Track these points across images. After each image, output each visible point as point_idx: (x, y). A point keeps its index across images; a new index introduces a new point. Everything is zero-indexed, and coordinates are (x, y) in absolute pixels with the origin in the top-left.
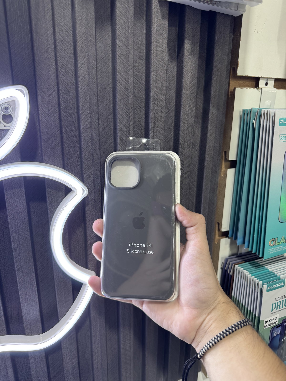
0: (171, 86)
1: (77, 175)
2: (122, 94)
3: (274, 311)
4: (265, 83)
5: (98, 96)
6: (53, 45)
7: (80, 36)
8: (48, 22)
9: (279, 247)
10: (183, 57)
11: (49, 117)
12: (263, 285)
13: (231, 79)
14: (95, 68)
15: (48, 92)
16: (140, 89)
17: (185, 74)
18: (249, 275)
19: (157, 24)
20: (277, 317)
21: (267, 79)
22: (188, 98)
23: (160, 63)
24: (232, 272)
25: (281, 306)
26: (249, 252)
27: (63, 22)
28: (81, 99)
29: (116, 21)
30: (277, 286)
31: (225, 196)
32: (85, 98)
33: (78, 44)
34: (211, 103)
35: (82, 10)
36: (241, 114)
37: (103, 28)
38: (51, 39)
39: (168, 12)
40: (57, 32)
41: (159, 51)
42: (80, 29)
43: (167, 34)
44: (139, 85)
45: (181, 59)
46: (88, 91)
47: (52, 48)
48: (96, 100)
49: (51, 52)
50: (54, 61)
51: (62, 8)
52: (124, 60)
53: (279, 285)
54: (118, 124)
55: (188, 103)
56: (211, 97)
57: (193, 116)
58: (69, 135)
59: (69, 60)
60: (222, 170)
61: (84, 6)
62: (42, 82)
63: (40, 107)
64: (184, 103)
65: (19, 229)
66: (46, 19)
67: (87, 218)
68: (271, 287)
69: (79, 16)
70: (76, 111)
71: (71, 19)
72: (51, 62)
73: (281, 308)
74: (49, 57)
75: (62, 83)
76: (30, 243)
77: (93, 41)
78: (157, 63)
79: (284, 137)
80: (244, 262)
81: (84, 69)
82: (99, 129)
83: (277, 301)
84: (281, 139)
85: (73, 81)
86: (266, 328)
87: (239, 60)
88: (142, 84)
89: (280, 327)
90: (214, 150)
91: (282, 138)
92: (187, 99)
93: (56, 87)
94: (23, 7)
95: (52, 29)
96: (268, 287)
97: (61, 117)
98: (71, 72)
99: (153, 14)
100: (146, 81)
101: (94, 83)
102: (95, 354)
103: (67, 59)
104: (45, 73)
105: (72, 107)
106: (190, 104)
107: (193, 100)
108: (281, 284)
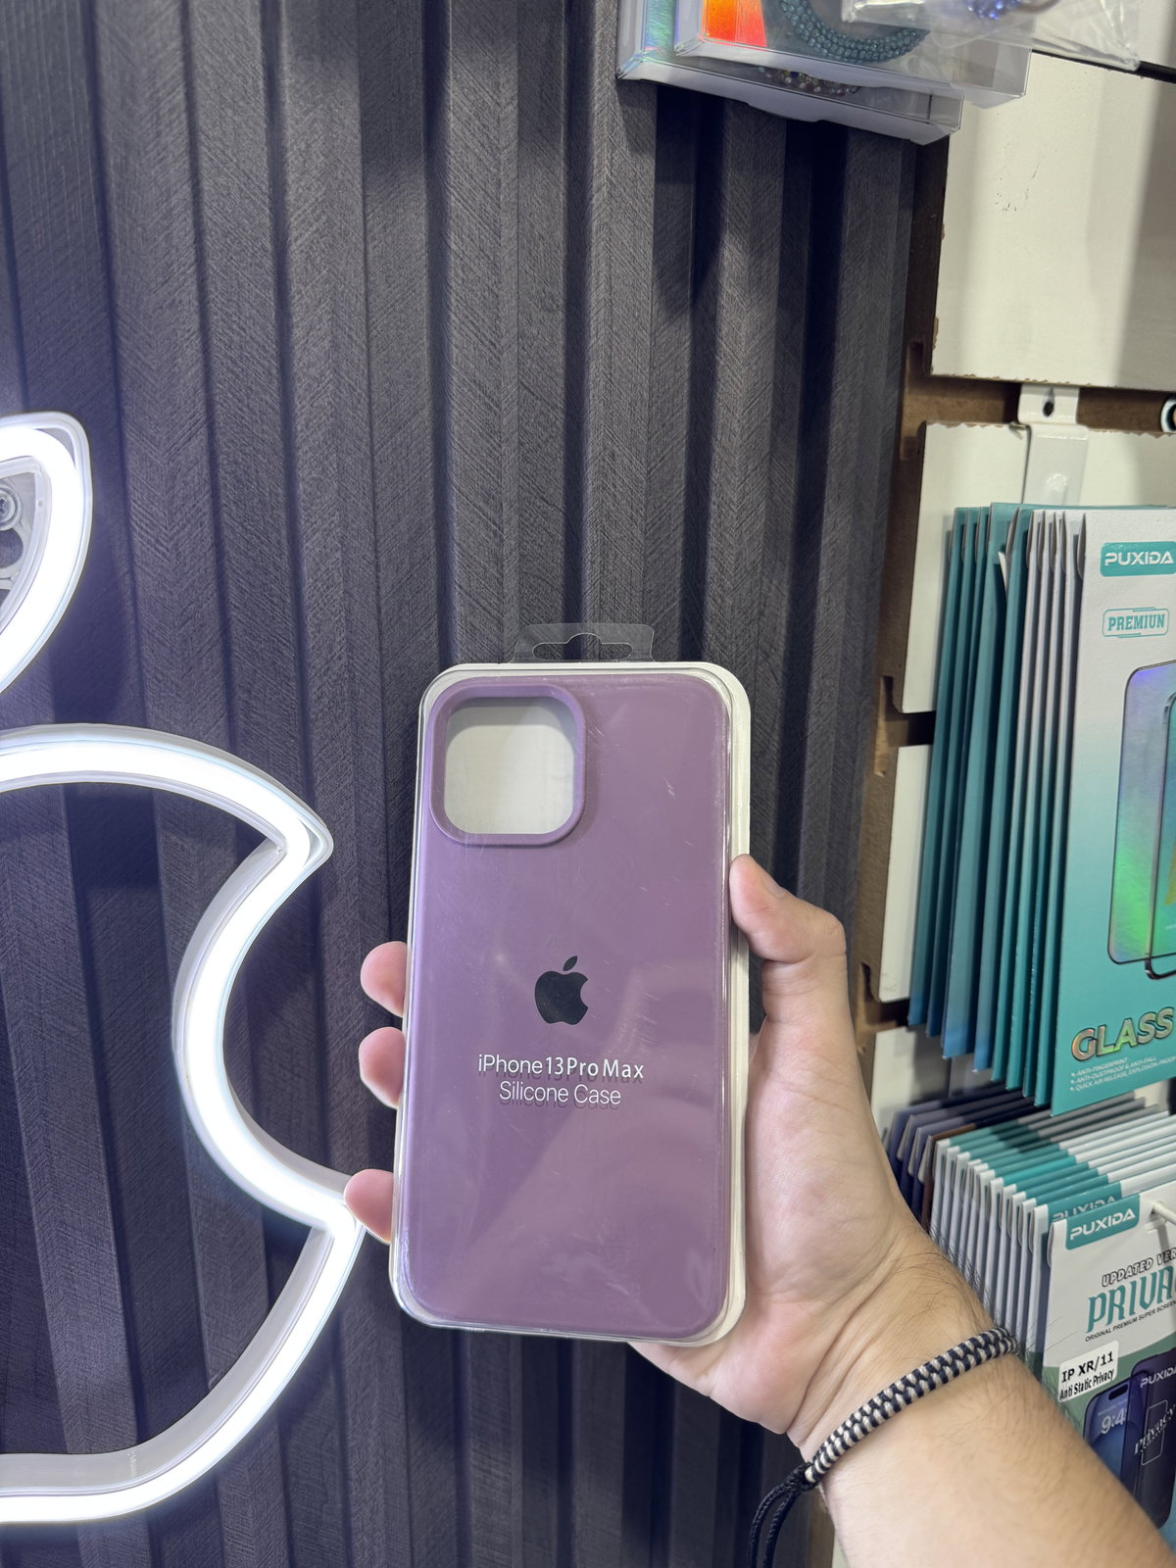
0: (668, 417)
1: (287, 778)
2: (473, 450)
3: (1099, 1327)
4: (1041, 406)
5: (373, 456)
6: (192, 250)
7: (303, 216)
8: (170, 159)
9: (1111, 1064)
10: (715, 302)
11: (171, 539)
12: (1051, 1219)
13: (907, 390)
14: (364, 346)
15: (168, 439)
16: (545, 429)
17: (726, 368)
18: (992, 1179)
19: (612, 174)
20: (1110, 1355)
21: (1051, 388)
22: (737, 465)
23: (624, 327)
24: (926, 1168)
25: (1126, 1306)
26: (991, 1085)
27: (232, 160)
28: (305, 466)
29: (446, 157)
30: (1107, 1223)
31: (889, 858)
32: (321, 463)
33: (293, 247)
34: (828, 486)
35: (311, 114)
36: (950, 527)
37: (393, 185)
38: (182, 228)
39: (653, 127)
40: (206, 198)
41: (619, 277)
42: (300, 190)
43: (651, 209)
44: (542, 413)
45: (706, 311)
46: (333, 435)
47: (187, 266)
48: (367, 471)
49: (183, 277)
50: (196, 317)
51: (230, 107)
52: (480, 313)
53: (1118, 1218)
54: (456, 568)
55: (739, 486)
56: (828, 462)
57: (759, 536)
58: (253, 613)
59: (254, 312)
60: (878, 753)
61: (318, 97)
62: (144, 398)
63: (135, 502)
64: (721, 485)
65: (42, 1002)
66: (164, 149)
67: (326, 956)
68: (1082, 1230)
69: (296, 142)
70: (283, 515)
71: (266, 149)
72: (181, 320)
73: (1128, 1317)
74: (173, 301)
75: (226, 402)
76: (90, 1060)
77: (356, 237)
78: (611, 327)
79: (1122, 618)
80: (973, 1125)
81: (315, 350)
82: (378, 588)
83: (1110, 1287)
84: (1110, 630)
85: (272, 396)
86: (1069, 1398)
87: (939, 313)
88: (554, 407)
89: (1127, 1392)
90: (841, 674)
91: (1114, 625)
92: (733, 468)
93: (204, 418)
94: (72, 98)
95: (187, 189)
96: (1074, 1230)
97: (222, 541)
98: (264, 358)
99: (595, 131)
100: (567, 397)
101: (359, 402)
102: (360, 1525)
103: (247, 305)
104: (156, 361)
105: (268, 499)
106: (747, 489)
107: (756, 474)
108: (1124, 1215)
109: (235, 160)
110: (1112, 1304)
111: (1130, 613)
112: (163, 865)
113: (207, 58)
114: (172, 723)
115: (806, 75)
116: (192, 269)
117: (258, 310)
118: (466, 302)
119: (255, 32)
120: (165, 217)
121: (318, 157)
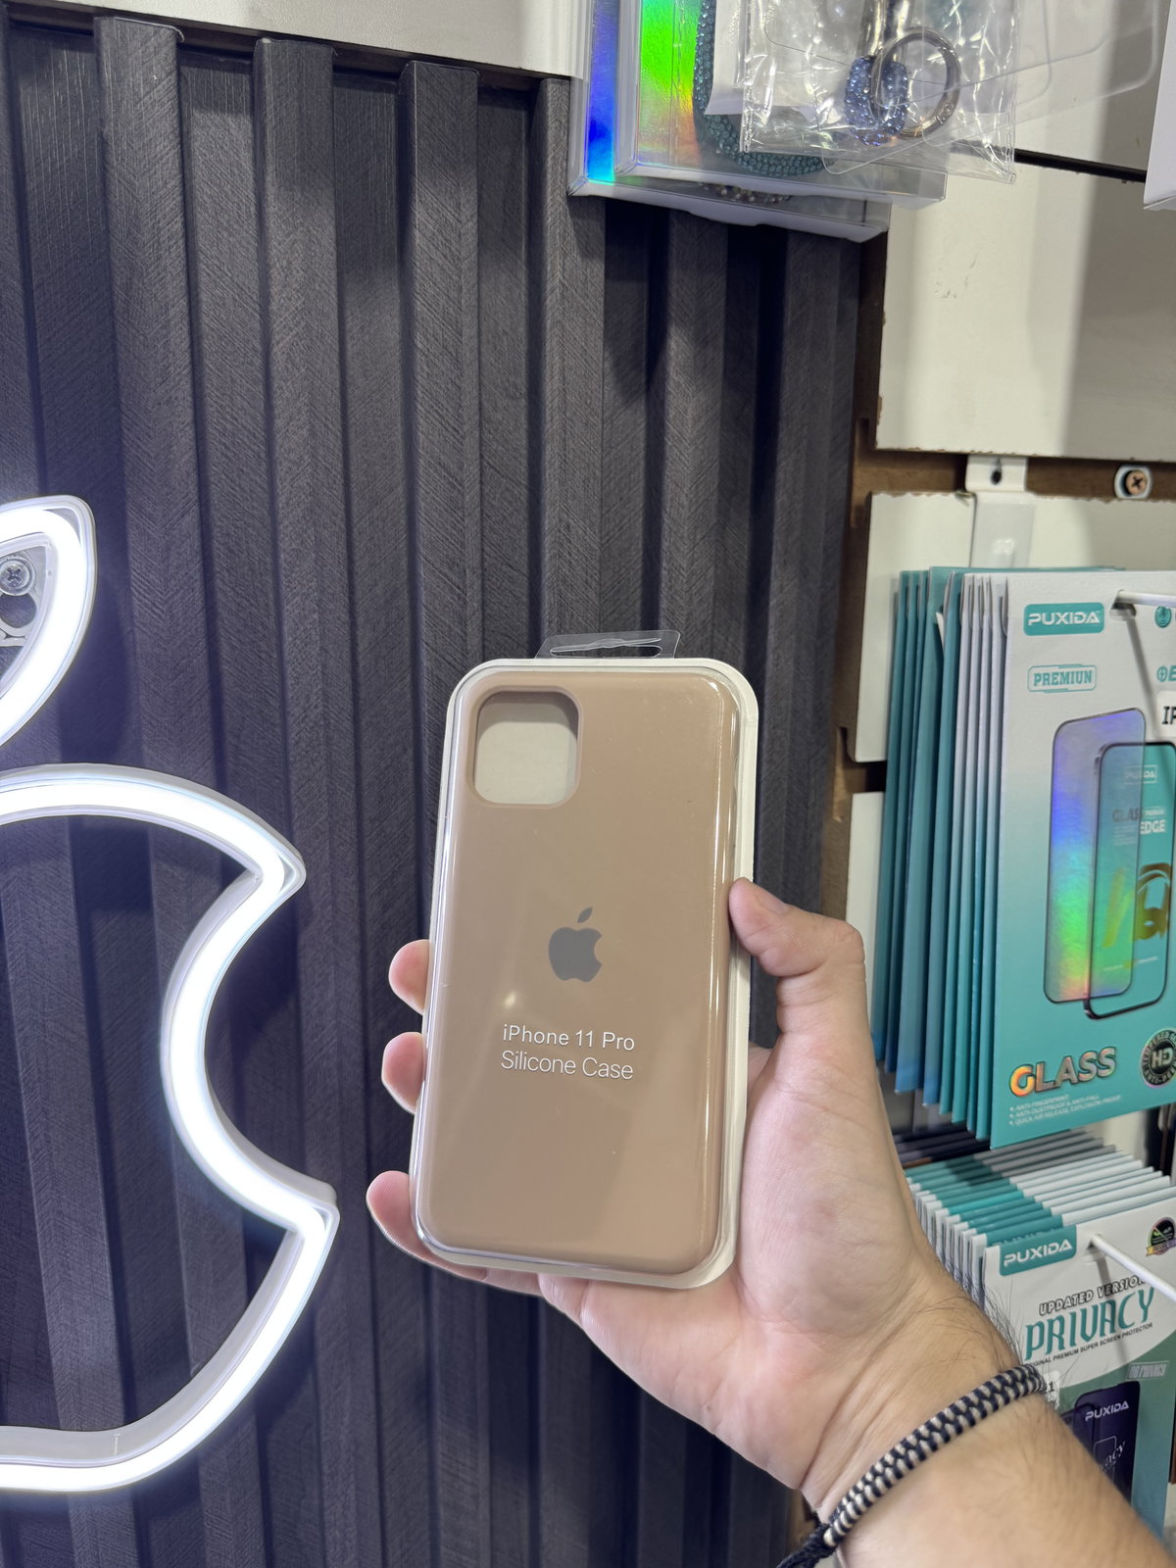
0: (625, 492)
2: (439, 524)
3: (1037, 1356)
4: (989, 475)
5: (349, 528)
6: (188, 355)
7: (284, 323)
8: (169, 278)
9: (1052, 1100)
10: (664, 391)
11: (166, 602)
13: (856, 463)
14: (339, 434)
15: (164, 516)
16: (510, 503)
17: (674, 448)
18: (937, 1209)
19: (564, 277)
20: (1051, 1384)
21: (999, 458)
22: (686, 535)
23: (577, 413)
25: (1067, 1336)
27: (227, 275)
28: (286, 539)
29: (413, 268)
30: (1042, 1252)
32: (300, 536)
33: (275, 349)
34: (774, 553)
35: (292, 236)
36: (898, 588)
38: (180, 337)
39: (602, 235)
40: (204, 307)
41: (571, 369)
42: (282, 301)
43: (601, 308)
44: (507, 489)
45: (657, 396)
46: (311, 511)
47: (183, 367)
48: (342, 543)
49: (177, 379)
50: (190, 411)
51: (226, 230)
52: (445, 403)
53: (1053, 1248)
54: (424, 627)
55: (688, 553)
56: (774, 531)
57: (709, 598)
58: (243, 667)
59: (246, 404)
60: (837, 799)
61: (298, 221)
62: (144, 481)
63: (135, 570)
64: (670, 553)
65: (46, 1010)
66: (164, 270)
67: (302, 977)
69: (278, 260)
70: (271, 581)
71: (256, 264)
72: (177, 414)
73: (1068, 1348)
74: (170, 398)
75: (218, 482)
76: (88, 1065)
77: (332, 340)
78: (564, 413)
79: (1048, 674)
80: (929, 1159)
81: (295, 437)
82: (355, 645)
84: (1035, 685)
85: (261, 476)
87: (882, 393)
88: (518, 484)
91: (1039, 680)
92: (682, 538)
93: (196, 498)
95: (184, 302)
96: (1007, 1257)
97: (214, 603)
98: (255, 444)
99: (549, 241)
100: (529, 475)
101: (335, 482)
102: (333, 1518)
103: (239, 398)
104: (154, 449)
105: (257, 567)
106: (696, 556)
107: (704, 543)
108: (1060, 1246)
109: (230, 275)
110: (1051, 1334)
111: (1057, 670)
112: (155, 889)
113: (206, 189)
114: (165, 764)
115: (739, 189)
116: (186, 370)
117: (249, 403)
118: (431, 394)
119: (248, 167)
120: (162, 328)
121: (298, 272)
